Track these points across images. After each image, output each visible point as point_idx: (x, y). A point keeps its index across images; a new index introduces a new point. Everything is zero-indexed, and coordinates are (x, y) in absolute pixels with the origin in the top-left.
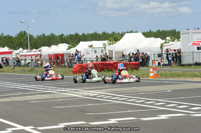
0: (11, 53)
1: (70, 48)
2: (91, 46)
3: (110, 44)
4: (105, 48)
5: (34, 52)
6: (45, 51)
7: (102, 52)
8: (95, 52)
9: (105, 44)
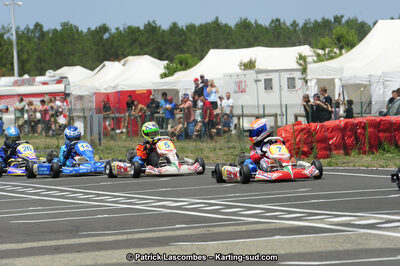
4: (304, 71)
5: (44, 83)
6: (81, 81)
7: (291, 83)
8: (268, 84)
9: (303, 59)
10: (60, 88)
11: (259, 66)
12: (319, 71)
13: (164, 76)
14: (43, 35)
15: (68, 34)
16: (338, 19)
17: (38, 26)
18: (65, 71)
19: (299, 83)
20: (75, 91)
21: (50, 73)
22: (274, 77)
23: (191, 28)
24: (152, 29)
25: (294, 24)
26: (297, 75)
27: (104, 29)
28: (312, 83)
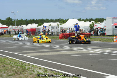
0: (8, 28)
1: (38, 26)
2: (50, 25)
3: (61, 24)
4: (58, 26)
5: (19, 27)
7: (56, 28)
8: (53, 28)
9: (58, 24)
10: (22, 28)
11: (51, 25)
12: (60, 26)
13: (37, 26)
14: (18, 20)
15: (22, 20)
16: (60, 19)
17: (17, 19)
18: (22, 26)
19: (57, 28)
20: (24, 28)
23: (39, 20)
24: (33, 20)
25: (54, 20)
26: (57, 27)
27: (27, 20)
28: (59, 28)
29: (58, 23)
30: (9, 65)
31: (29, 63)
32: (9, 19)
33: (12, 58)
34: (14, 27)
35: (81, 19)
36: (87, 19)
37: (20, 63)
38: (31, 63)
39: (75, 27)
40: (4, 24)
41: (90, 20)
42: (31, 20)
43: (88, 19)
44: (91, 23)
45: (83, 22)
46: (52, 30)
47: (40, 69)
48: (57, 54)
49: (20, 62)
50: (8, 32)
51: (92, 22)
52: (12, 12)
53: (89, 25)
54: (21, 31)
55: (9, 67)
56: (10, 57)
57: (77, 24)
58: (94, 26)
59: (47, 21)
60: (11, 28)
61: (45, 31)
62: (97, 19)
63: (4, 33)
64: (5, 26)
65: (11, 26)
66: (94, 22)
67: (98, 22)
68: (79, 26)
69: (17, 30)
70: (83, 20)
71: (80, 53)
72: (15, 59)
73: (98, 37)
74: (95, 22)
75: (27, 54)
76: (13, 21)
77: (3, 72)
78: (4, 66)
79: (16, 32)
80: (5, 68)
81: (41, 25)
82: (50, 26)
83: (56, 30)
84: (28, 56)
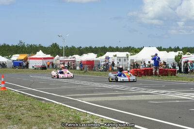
0: (52, 58)
1: (98, 57)
2: (115, 56)
3: (131, 55)
4: (128, 57)
5: (70, 58)
6: (78, 58)
7: (125, 60)
8: (120, 60)
9: (127, 55)
10: (74, 59)
11: (117, 56)
12: (131, 57)
14: (68, 48)
16: (130, 47)
17: (67, 46)
18: (74, 56)
19: (126, 60)
20: (77, 60)
21: (70, 57)
22: (121, 59)
23: (99, 48)
24: (91, 48)
26: (126, 58)
27: (81, 47)
28: (129, 60)
29: (128, 53)
30: (56, 115)
31: (85, 111)
32: (55, 46)
33: (60, 104)
34: (62, 58)
35: (161, 47)
36: (170, 47)
37: (72, 112)
38: (88, 112)
39: (154, 59)
40: (47, 54)
41: (176, 50)
42: (86, 48)
43: (173, 48)
44: (177, 54)
45: (165, 52)
46: (118, 63)
47: (102, 121)
48: (126, 99)
49: (72, 110)
50: (53, 65)
51: (178, 52)
52: (60, 35)
53: (174, 58)
54: (73, 64)
55: (55, 116)
56: (58, 103)
57: (156, 55)
58: (181, 58)
59: (112, 50)
60: (58, 59)
61: (107, 64)
62: (185, 48)
63: (47, 66)
64: (49, 56)
65: (57, 56)
66: (181, 52)
67: (188, 53)
68: (159, 58)
69: (67, 62)
70: (164, 50)
71: (161, 98)
72: (65, 105)
73: (187, 75)
74: (183, 52)
75: (83, 98)
76: (61, 48)
77: (48, 124)
78: (49, 116)
79: (66, 65)
80: (50, 118)
81: (101, 55)
82: (116, 58)
83: (124, 63)
84: (84, 101)
